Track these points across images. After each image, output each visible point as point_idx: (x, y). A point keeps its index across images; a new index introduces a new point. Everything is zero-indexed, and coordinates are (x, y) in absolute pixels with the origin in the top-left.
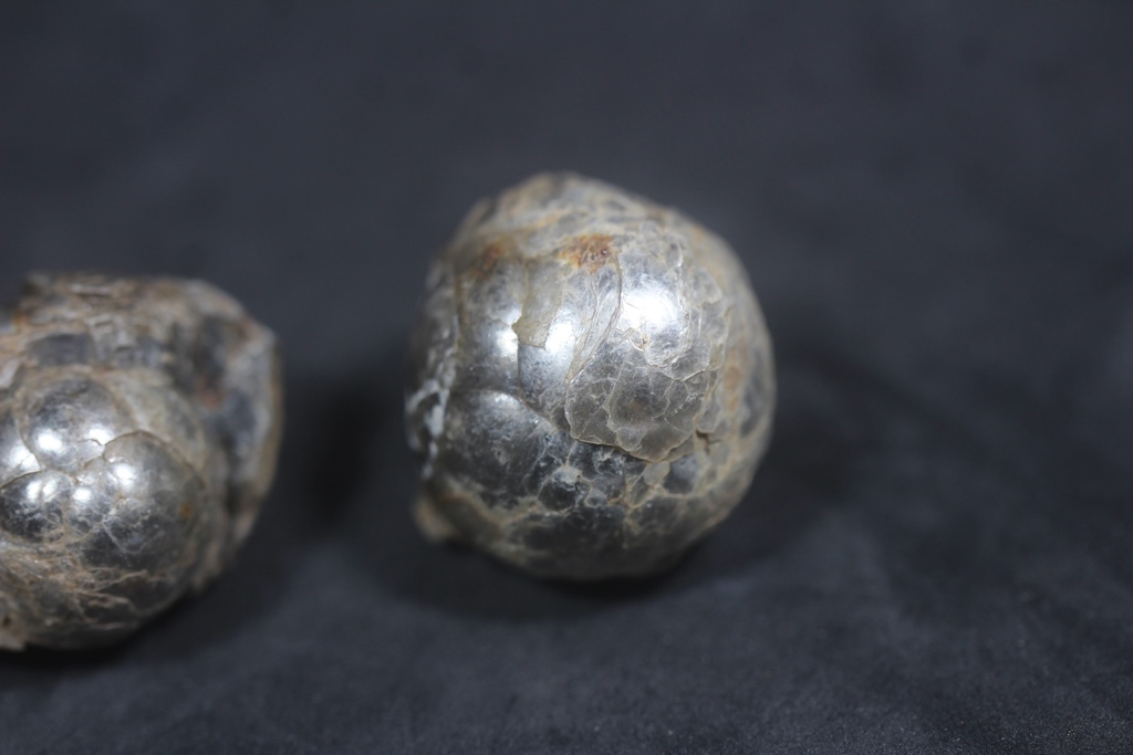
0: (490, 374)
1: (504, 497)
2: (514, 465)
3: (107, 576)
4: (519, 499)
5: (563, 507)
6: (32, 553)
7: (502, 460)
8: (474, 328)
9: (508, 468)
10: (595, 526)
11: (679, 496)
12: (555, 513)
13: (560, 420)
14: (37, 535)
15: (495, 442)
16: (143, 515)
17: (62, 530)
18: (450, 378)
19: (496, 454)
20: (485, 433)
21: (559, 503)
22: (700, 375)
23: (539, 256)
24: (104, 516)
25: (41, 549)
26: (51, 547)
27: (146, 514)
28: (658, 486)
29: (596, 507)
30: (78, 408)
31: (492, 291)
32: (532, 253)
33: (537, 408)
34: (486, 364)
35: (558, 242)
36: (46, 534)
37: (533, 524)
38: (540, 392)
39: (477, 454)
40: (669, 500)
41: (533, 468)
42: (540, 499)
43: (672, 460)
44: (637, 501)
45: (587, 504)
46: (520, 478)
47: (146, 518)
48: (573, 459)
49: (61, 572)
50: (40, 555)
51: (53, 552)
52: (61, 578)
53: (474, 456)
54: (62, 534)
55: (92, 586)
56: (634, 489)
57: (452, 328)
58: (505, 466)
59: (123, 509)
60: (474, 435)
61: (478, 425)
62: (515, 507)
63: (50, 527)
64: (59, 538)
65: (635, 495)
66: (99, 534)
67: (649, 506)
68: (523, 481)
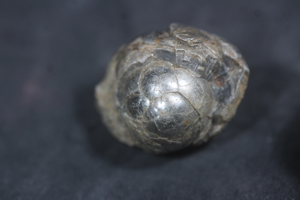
3: (153, 136)
6: (132, 120)
14: (135, 115)
16: (168, 121)
17: (142, 117)
24: (155, 117)
25: (135, 120)
26: (138, 121)
27: (170, 121)
30: (160, 78)
36: (137, 116)
47: (169, 122)
49: (140, 130)
50: (135, 122)
51: (138, 123)
52: (139, 131)
55: (148, 137)
59: (162, 117)
64: (141, 119)
66: (152, 122)
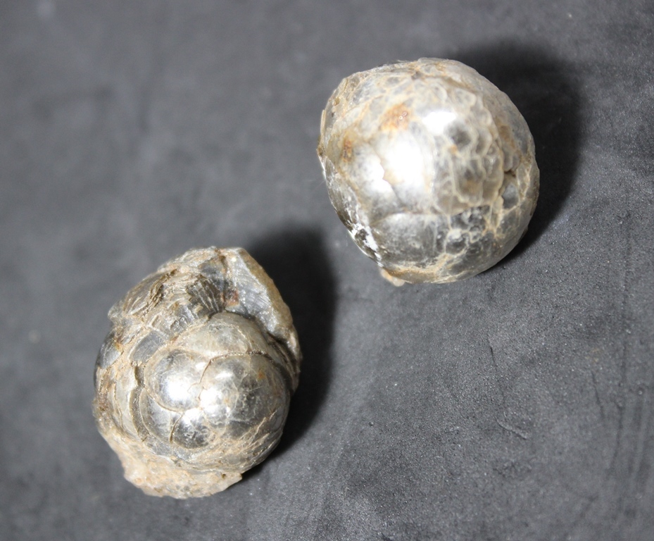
0: (385, 209)
1: (429, 261)
2: (425, 245)
3: (250, 435)
4: (437, 258)
5: (461, 250)
6: (208, 452)
7: (417, 246)
8: (363, 190)
9: (423, 248)
10: (482, 248)
11: (515, 207)
12: (459, 255)
13: (435, 212)
14: (204, 443)
15: (408, 240)
16: (243, 400)
17: (213, 434)
18: (366, 220)
19: (412, 245)
20: (400, 238)
21: (458, 249)
22: (491, 147)
23: (373, 135)
24: (226, 415)
25: (211, 447)
26: (214, 443)
27: (244, 397)
28: (502, 210)
29: (478, 240)
31: (360, 166)
32: (368, 135)
33: (420, 212)
34: (380, 205)
35: (378, 122)
36: (208, 440)
37: (450, 265)
38: (416, 204)
39: (402, 249)
40: (511, 213)
41: (435, 241)
42: (447, 252)
43: (501, 194)
44: (496, 224)
45: (473, 242)
46: (431, 249)
47: (245, 399)
48: (452, 225)
49: (228, 450)
50: (213, 450)
51: (217, 445)
52: (230, 451)
53: (401, 251)
54: (214, 435)
55: (247, 444)
56: (491, 220)
57: (351, 194)
58: (421, 248)
59: (232, 405)
60: (396, 242)
61: (395, 236)
62: (437, 262)
63: (206, 436)
64: (214, 438)
65: (493, 222)
66: (231, 423)
67: (503, 222)
68: (434, 250)
